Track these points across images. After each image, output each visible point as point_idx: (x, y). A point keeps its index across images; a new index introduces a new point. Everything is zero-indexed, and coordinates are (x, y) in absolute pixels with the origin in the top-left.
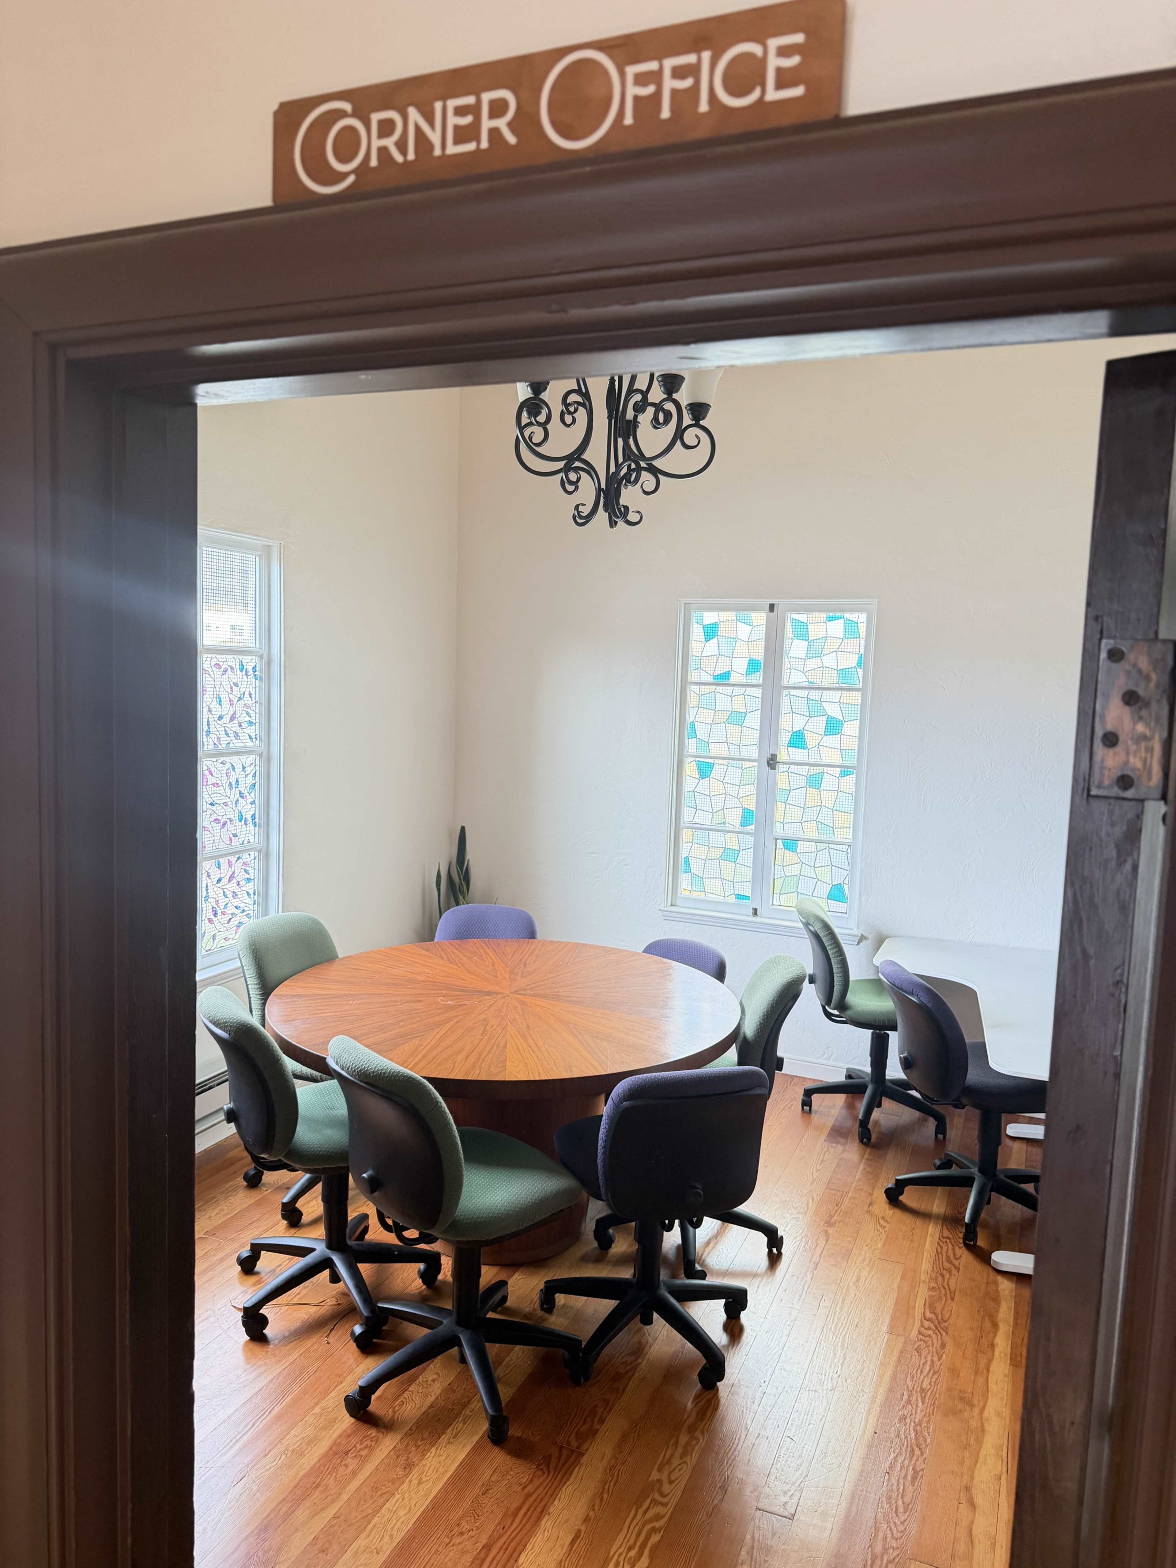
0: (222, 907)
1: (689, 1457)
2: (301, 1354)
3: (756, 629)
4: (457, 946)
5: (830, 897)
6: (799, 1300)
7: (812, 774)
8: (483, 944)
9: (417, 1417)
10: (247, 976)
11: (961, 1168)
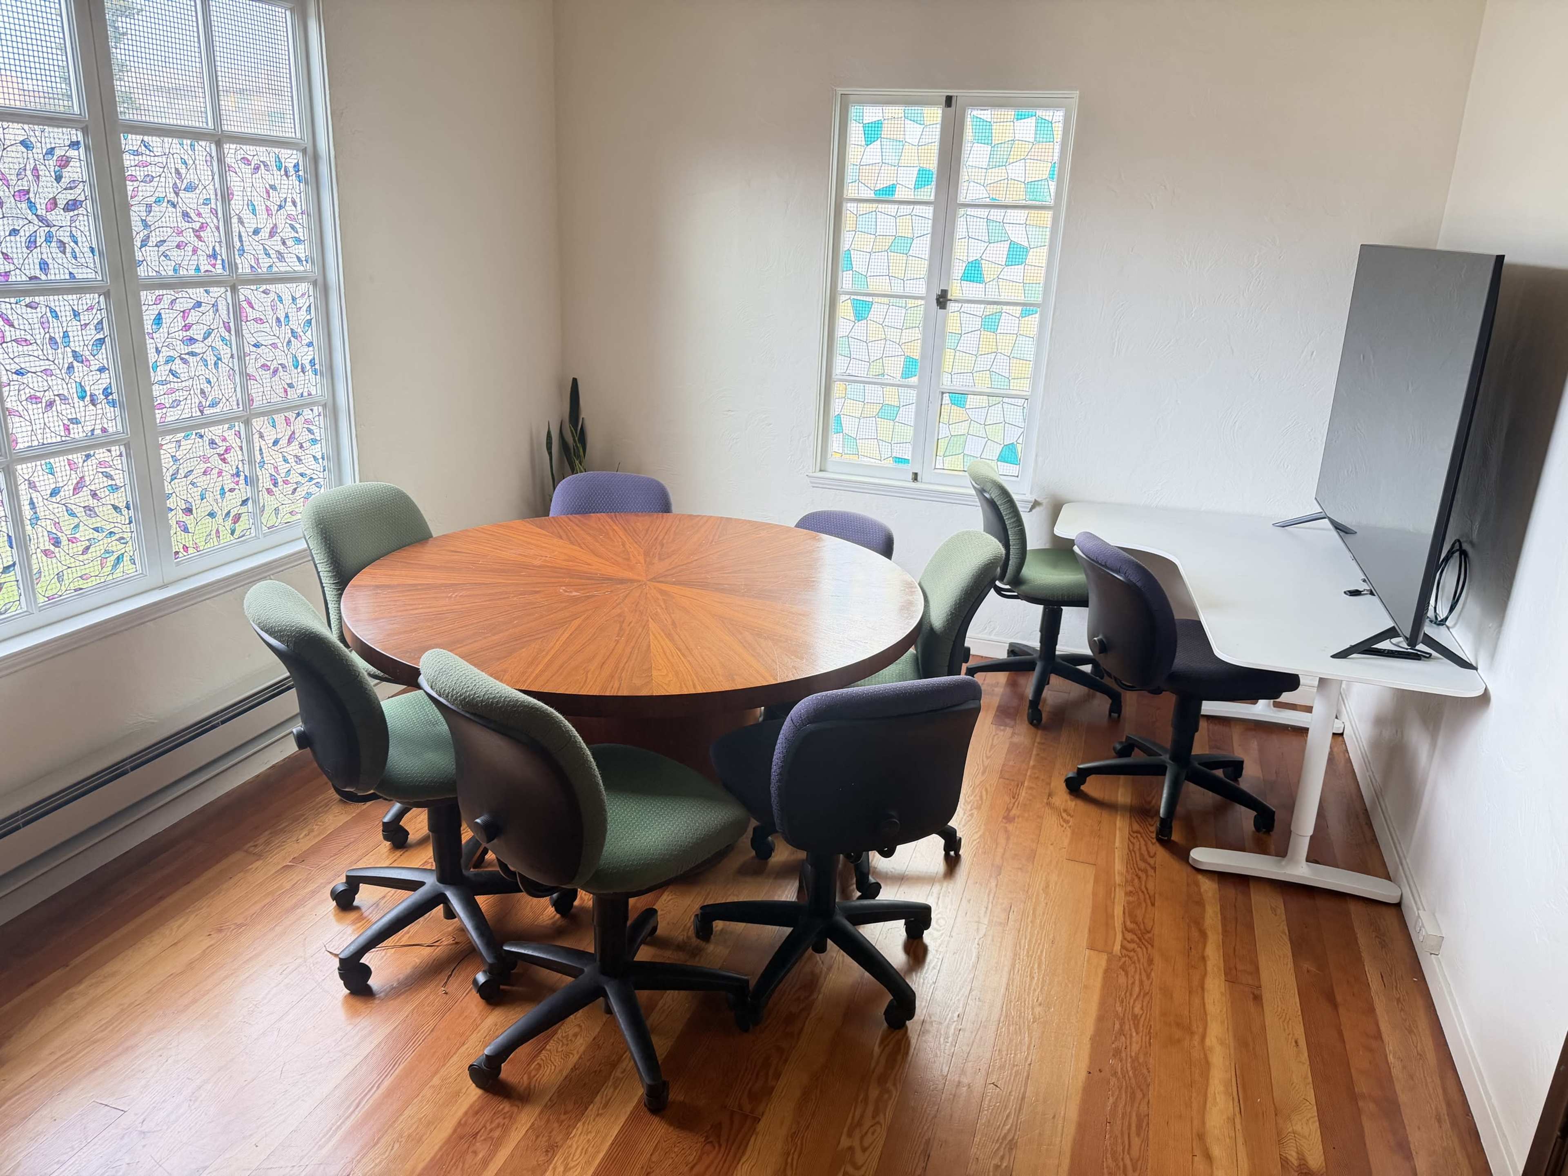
0: (283, 475)
1: (882, 1116)
2: (414, 1009)
3: (928, 130)
4: (577, 522)
5: (1001, 458)
6: (986, 912)
7: (988, 313)
8: (609, 520)
9: (559, 1083)
10: (317, 562)
11: (1150, 755)
